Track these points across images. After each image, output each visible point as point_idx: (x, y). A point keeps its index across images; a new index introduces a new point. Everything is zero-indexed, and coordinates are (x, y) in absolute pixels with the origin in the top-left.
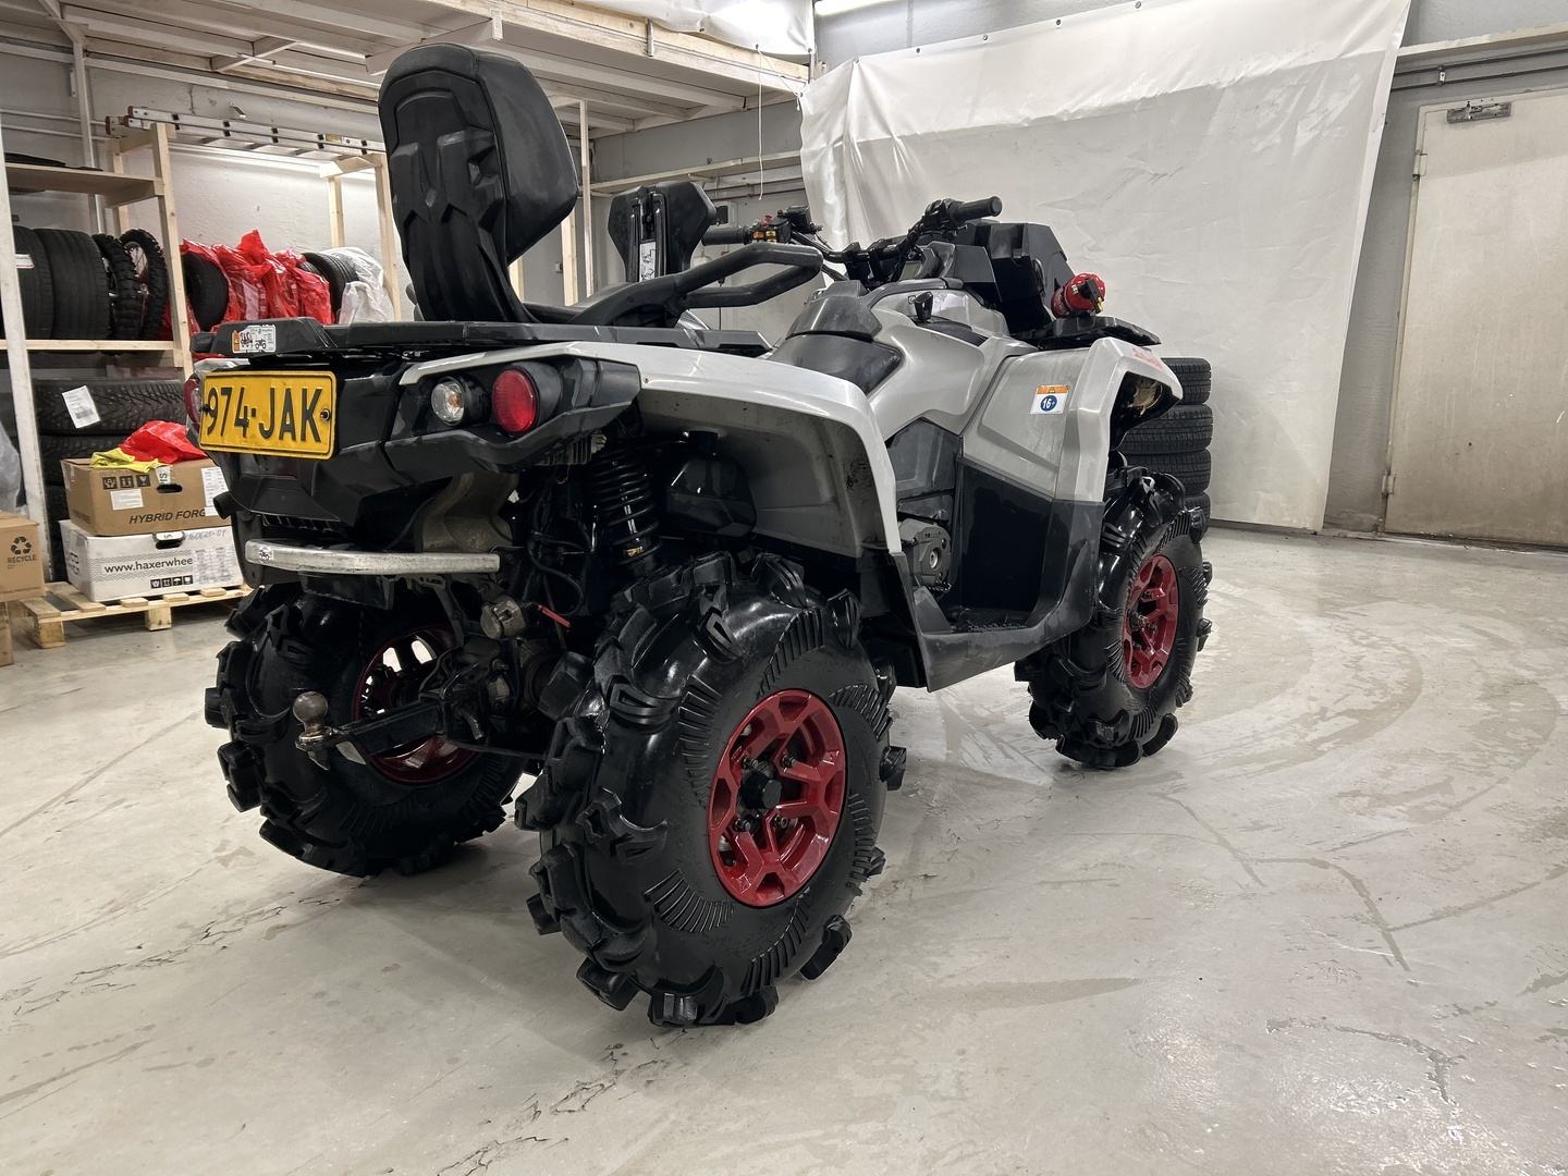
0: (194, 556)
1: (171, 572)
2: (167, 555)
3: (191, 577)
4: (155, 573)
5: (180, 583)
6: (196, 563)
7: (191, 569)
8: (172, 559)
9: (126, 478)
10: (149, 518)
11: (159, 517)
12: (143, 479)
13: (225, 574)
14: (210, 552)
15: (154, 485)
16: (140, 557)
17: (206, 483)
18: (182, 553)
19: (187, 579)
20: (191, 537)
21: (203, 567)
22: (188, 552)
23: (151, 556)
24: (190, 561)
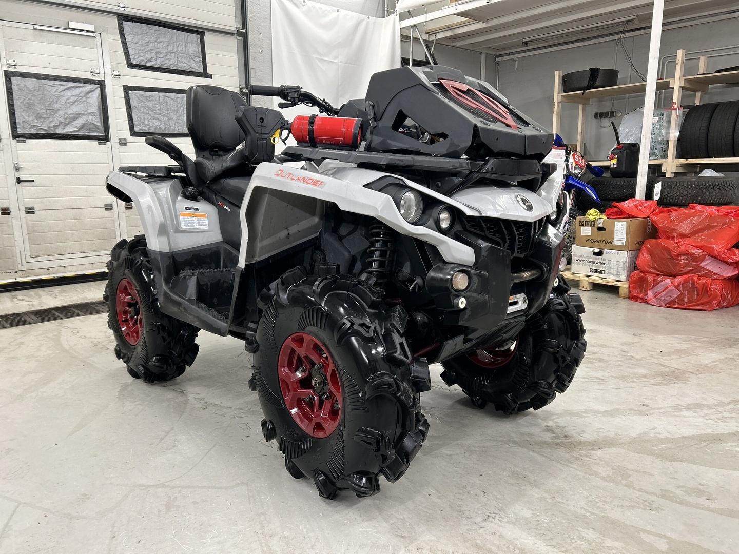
0: (607, 262)
1: (597, 267)
2: (597, 259)
3: (605, 271)
4: (592, 266)
5: (600, 273)
6: (607, 265)
7: (605, 268)
8: (597, 261)
9: (587, 222)
10: (593, 241)
11: (596, 241)
12: (593, 223)
13: (619, 274)
14: (613, 262)
15: (596, 226)
16: (587, 257)
17: (615, 229)
18: (602, 259)
19: (603, 272)
20: (607, 253)
21: (610, 268)
22: (604, 260)
23: (591, 258)
24: (605, 264)
